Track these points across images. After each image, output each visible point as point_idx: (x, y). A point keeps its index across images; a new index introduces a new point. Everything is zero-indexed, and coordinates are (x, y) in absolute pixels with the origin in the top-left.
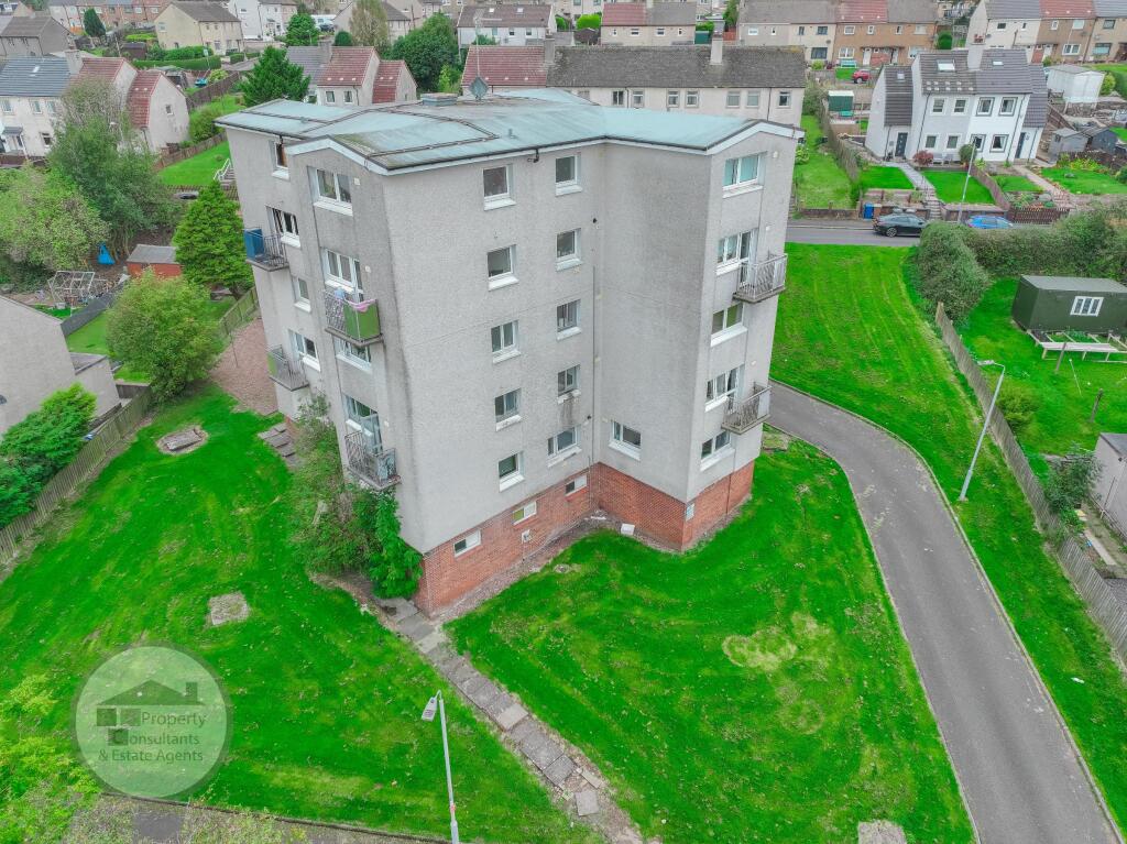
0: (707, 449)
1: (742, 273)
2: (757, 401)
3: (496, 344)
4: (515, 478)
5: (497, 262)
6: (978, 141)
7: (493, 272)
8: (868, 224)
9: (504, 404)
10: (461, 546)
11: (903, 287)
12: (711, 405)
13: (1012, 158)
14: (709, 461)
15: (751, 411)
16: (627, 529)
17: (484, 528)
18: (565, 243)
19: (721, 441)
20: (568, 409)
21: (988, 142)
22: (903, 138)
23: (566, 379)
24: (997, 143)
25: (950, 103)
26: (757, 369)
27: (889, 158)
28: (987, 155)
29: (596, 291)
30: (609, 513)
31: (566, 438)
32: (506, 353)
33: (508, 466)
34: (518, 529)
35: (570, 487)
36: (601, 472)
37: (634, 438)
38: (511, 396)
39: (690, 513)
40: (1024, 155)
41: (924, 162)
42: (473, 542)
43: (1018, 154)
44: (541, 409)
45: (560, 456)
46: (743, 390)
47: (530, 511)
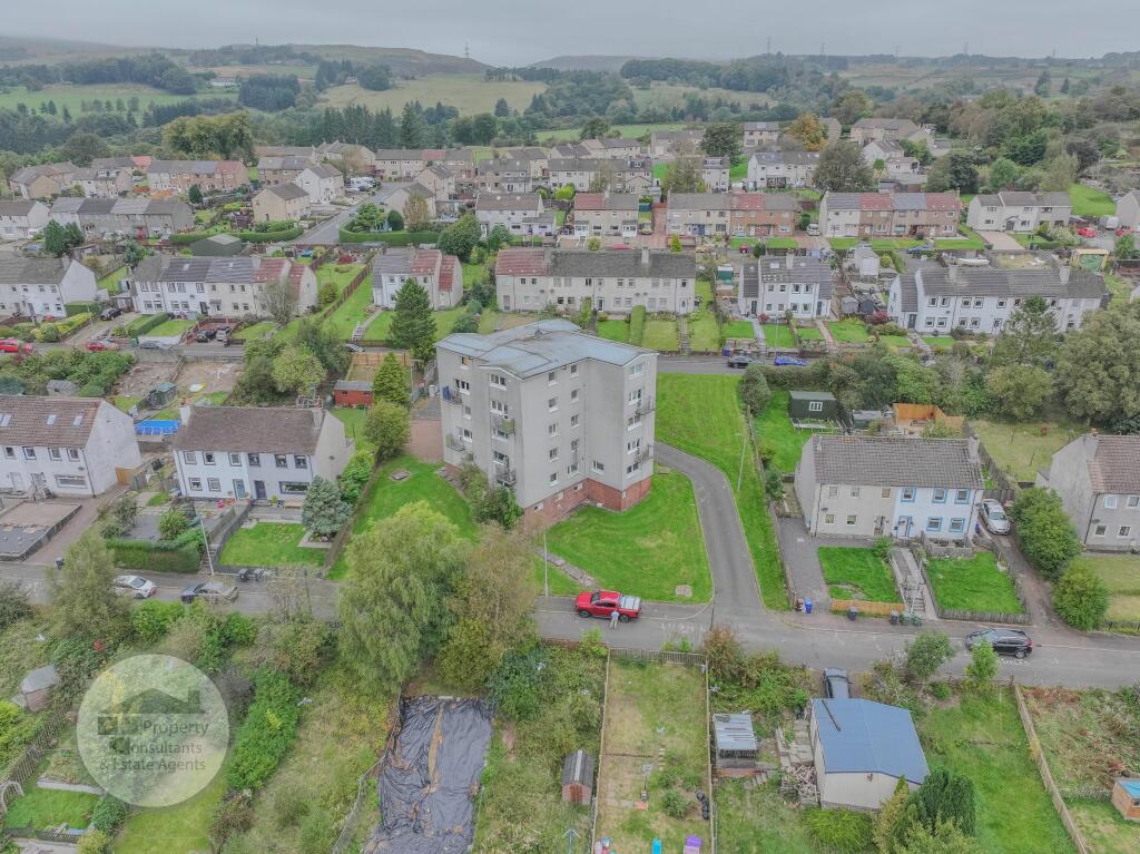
0: (629, 470)
1: (639, 404)
2: (648, 451)
3: (551, 431)
4: (555, 482)
5: (552, 403)
6: (795, 307)
7: (551, 406)
8: (725, 360)
9: (553, 453)
10: (536, 508)
11: (735, 397)
12: (629, 453)
13: (815, 316)
14: (631, 475)
15: (646, 455)
16: (600, 505)
17: (544, 501)
18: (574, 394)
19: (636, 466)
20: (575, 455)
21: (801, 308)
22: (754, 304)
23: (574, 444)
24: (806, 307)
25: (777, 287)
26: (649, 439)
27: (747, 315)
28: (799, 315)
29: (585, 410)
30: (592, 500)
31: (574, 468)
32: (554, 434)
33: (554, 477)
34: (556, 504)
35: (576, 488)
36: (588, 482)
37: (600, 467)
38: (555, 450)
39: (624, 495)
40: (823, 314)
41: (764, 320)
42: (541, 507)
43: (819, 312)
44: (566, 455)
45: (572, 474)
46: (643, 447)
47: (561, 496)
